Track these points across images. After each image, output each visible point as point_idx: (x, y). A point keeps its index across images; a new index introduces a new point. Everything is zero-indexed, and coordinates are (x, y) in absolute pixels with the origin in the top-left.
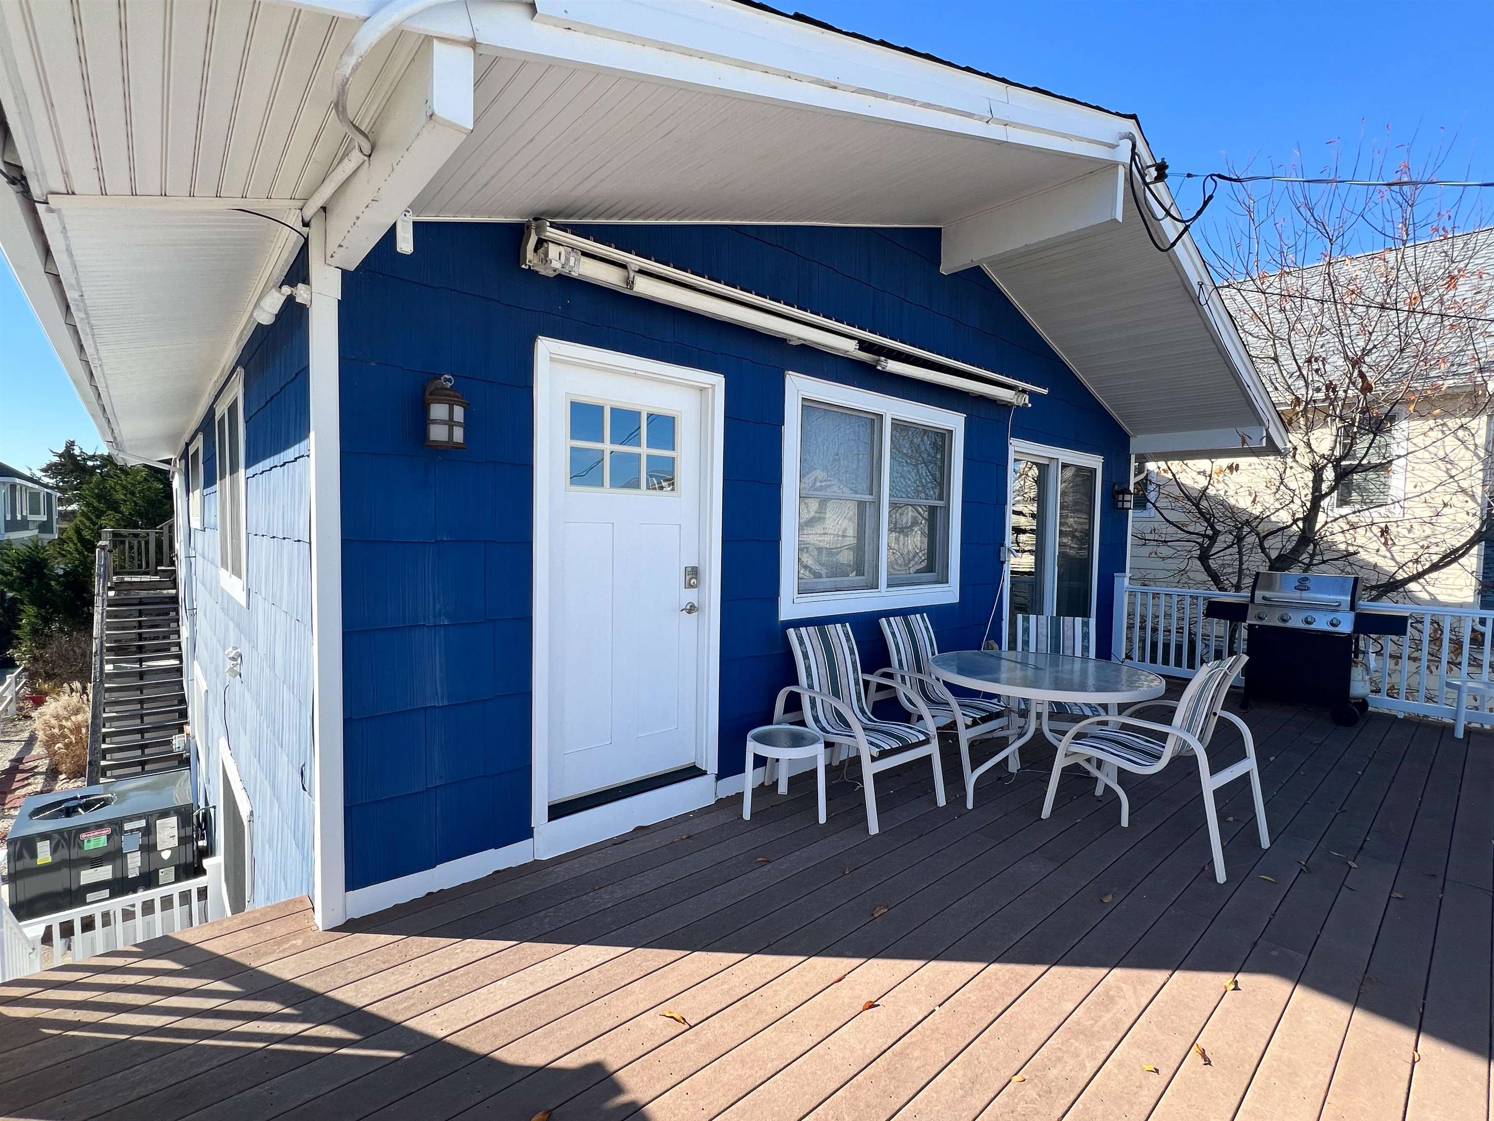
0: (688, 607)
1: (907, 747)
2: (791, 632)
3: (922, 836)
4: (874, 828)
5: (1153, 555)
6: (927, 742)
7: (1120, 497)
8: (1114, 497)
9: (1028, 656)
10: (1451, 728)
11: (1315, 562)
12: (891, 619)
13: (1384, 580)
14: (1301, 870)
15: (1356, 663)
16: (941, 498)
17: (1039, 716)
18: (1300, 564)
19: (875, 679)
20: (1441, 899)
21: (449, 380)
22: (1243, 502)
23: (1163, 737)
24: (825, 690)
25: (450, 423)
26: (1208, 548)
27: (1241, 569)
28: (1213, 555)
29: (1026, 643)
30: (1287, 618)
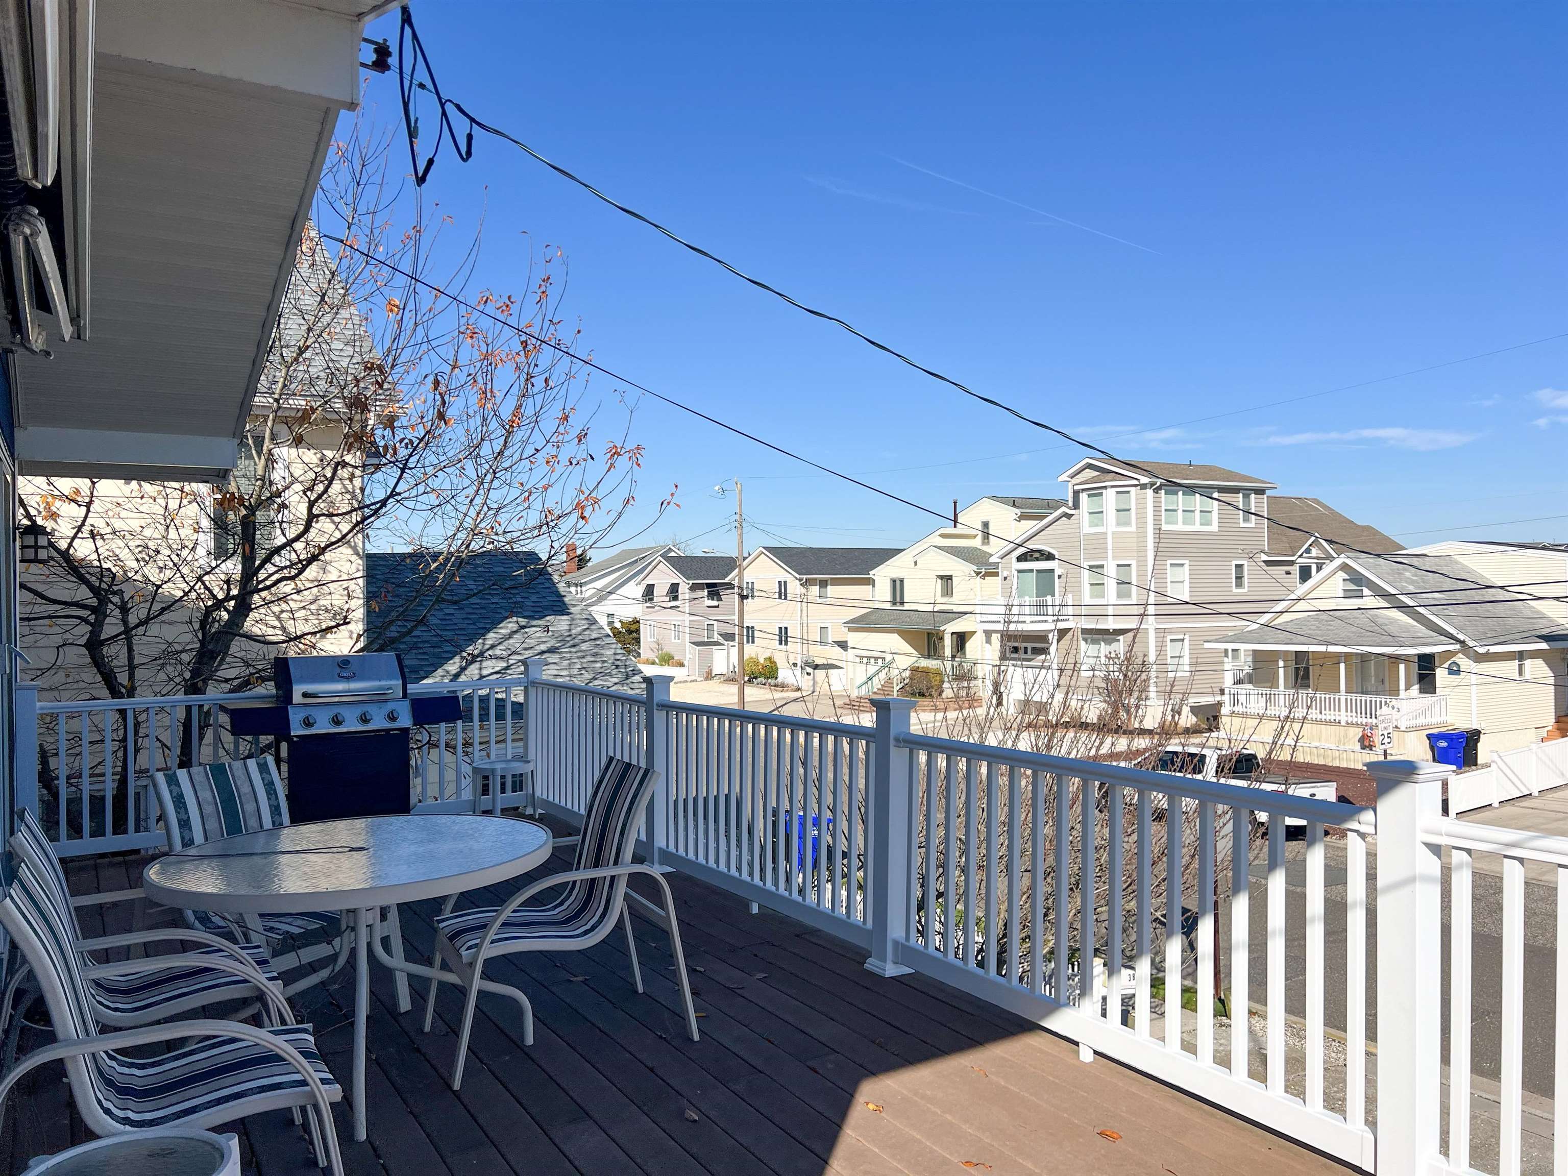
26: (97, 627)
27: (131, 657)
28: (107, 640)
29: (185, 824)
30: (340, 719)
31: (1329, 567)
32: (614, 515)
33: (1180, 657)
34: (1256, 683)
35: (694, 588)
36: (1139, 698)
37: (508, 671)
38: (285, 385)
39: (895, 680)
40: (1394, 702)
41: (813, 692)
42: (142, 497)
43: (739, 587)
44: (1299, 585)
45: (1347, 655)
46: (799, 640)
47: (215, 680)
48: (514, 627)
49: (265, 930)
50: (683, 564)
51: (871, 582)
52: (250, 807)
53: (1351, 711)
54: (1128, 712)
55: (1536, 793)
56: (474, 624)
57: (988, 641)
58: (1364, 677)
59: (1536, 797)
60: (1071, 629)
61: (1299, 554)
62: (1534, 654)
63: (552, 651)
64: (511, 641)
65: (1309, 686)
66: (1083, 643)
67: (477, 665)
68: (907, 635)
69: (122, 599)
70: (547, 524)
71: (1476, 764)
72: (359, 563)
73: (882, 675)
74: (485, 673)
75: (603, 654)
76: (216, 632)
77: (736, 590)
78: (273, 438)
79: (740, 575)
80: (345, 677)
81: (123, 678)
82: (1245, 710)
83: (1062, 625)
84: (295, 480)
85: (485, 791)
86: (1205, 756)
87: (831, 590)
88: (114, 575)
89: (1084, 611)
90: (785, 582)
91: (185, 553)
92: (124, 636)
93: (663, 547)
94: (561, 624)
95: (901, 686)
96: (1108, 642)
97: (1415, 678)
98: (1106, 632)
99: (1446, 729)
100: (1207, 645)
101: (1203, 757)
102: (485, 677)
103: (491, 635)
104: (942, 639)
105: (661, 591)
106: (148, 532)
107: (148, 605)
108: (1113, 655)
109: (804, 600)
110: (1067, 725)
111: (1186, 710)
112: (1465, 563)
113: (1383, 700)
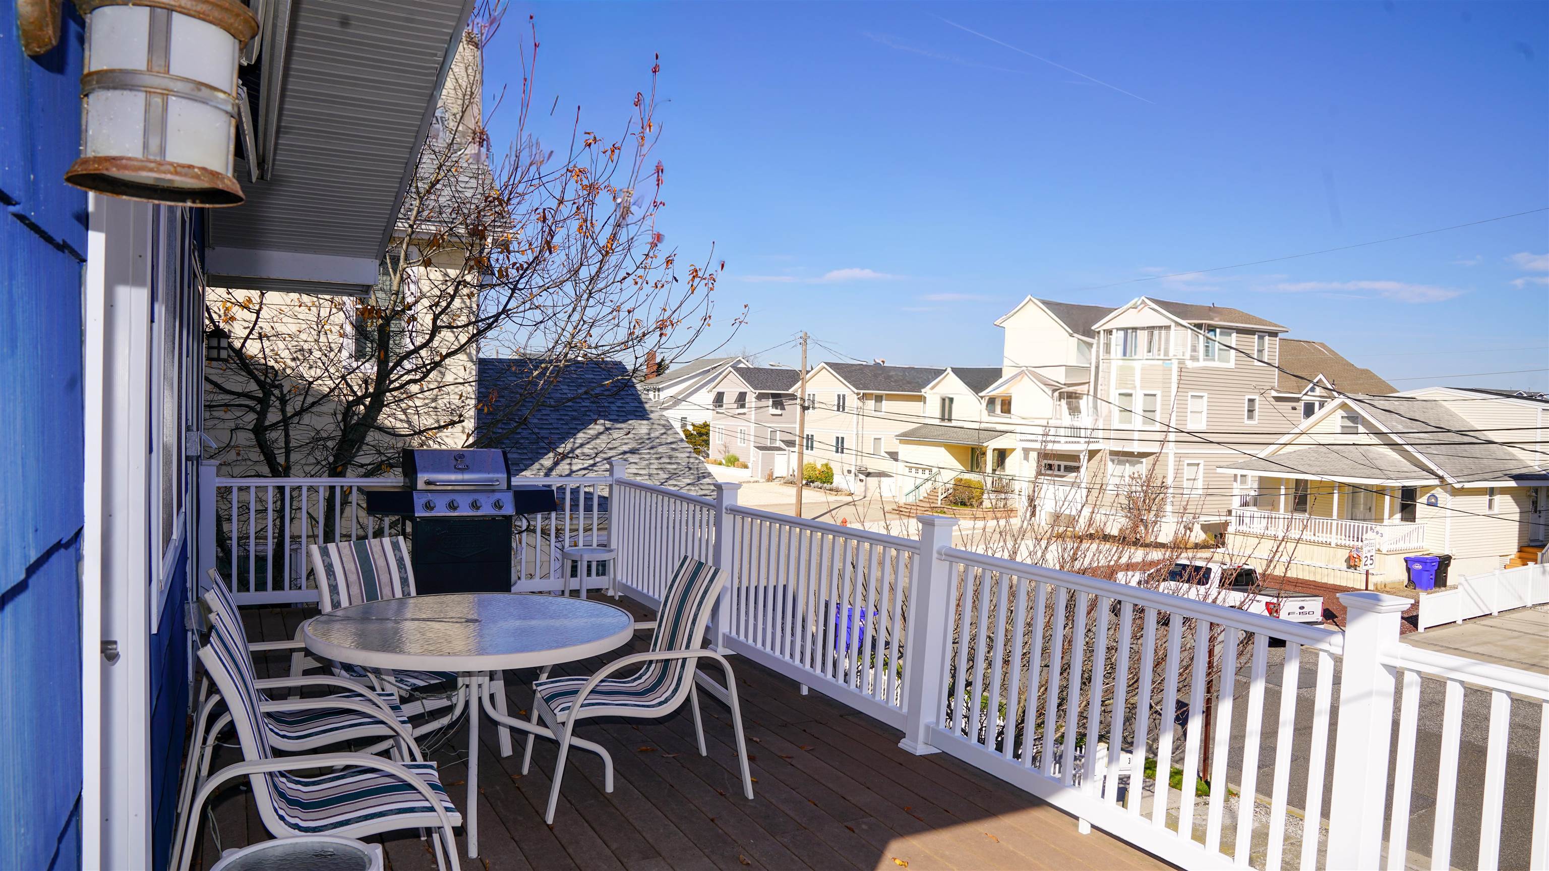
26: (262, 415)
27: (287, 442)
28: (271, 426)
29: (334, 589)
30: (456, 505)
31: (1331, 405)
32: (693, 332)
33: (1194, 480)
34: (1260, 506)
35: (760, 397)
36: (1156, 516)
37: (595, 468)
38: (418, 212)
39: (940, 490)
40: (1379, 528)
41: (865, 497)
42: (300, 306)
43: (802, 399)
44: (1303, 420)
45: (1342, 485)
46: (854, 452)
47: (353, 465)
48: (601, 429)
49: (396, 681)
50: (751, 375)
51: (922, 399)
52: (384, 578)
53: (1341, 535)
54: (1146, 527)
55: (1495, 613)
56: (566, 424)
57: (1026, 458)
58: (1354, 504)
59: (1495, 617)
60: (1100, 450)
61: (1304, 392)
62: (1504, 491)
63: (633, 452)
64: (598, 441)
65: (1306, 511)
66: (1110, 463)
67: (568, 461)
68: (953, 449)
69: (282, 392)
70: (634, 339)
71: (1445, 585)
72: (473, 369)
73: (929, 485)
74: (574, 468)
75: (677, 457)
76: (355, 424)
77: (798, 401)
78: (406, 258)
79: (803, 387)
80: (459, 469)
81: (281, 460)
82: (1248, 530)
83: (1093, 447)
84: (423, 296)
85: (574, 574)
86: (1210, 569)
87: (886, 405)
88: (277, 372)
89: (1113, 435)
90: (844, 396)
91: (332, 355)
92: (282, 424)
93: (732, 359)
94: (641, 428)
95: (944, 495)
96: (1133, 464)
97: (1398, 507)
98: (1131, 454)
99: (1421, 553)
100: (1219, 470)
101: (1209, 570)
102: (574, 472)
103: (580, 435)
104: (984, 454)
105: (730, 399)
106: (303, 336)
107: (301, 398)
108: (1136, 475)
109: (860, 414)
110: (1091, 537)
111: (1197, 528)
112: (1448, 406)
113: (1369, 526)
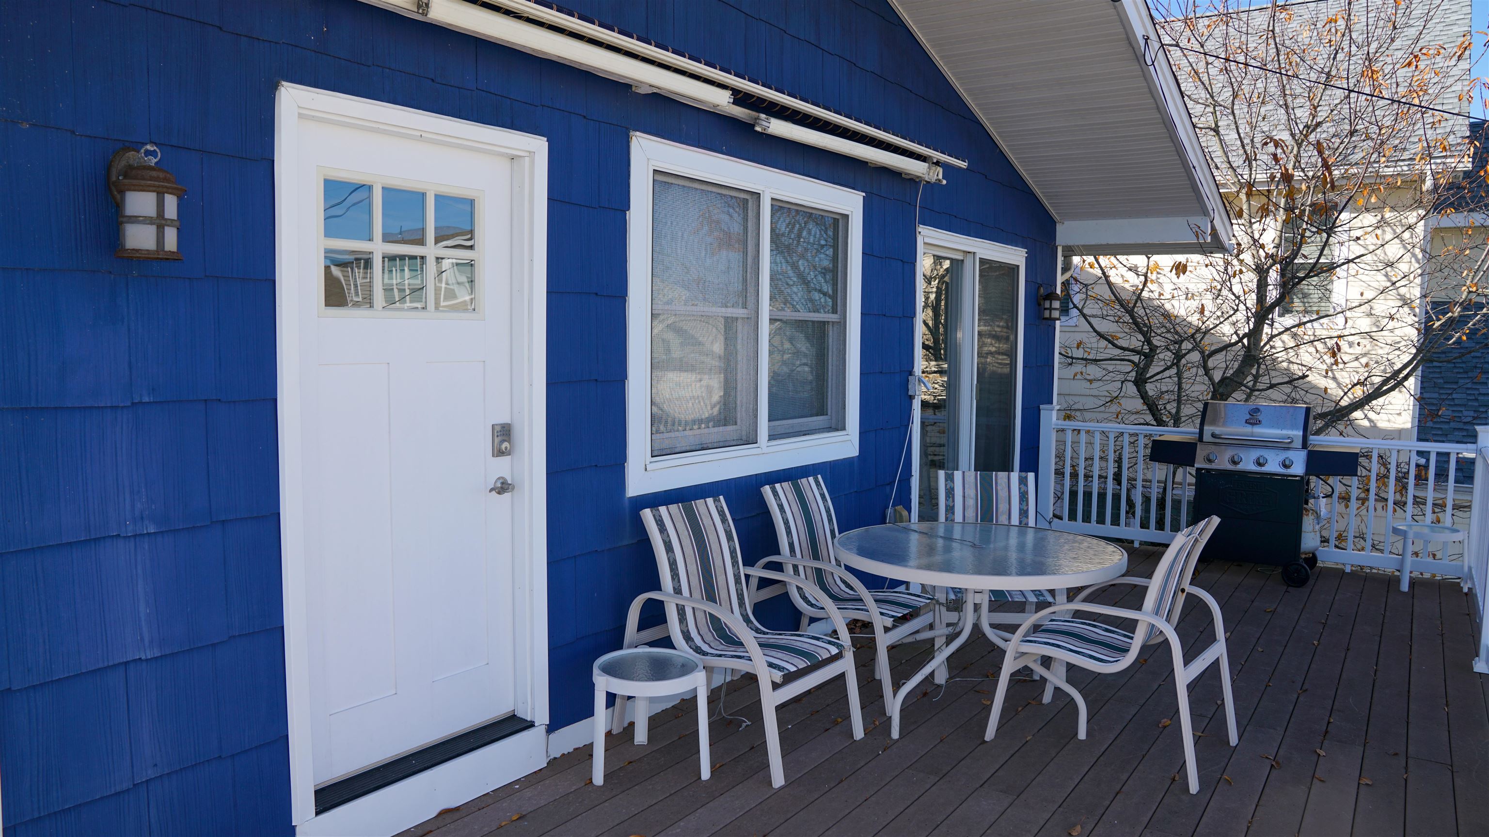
0: (499, 485)
1: (817, 665)
2: (647, 515)
3: (842, 781)
4: (778, 779)
5: (1079, 376)
6: (838, 656)
7: (1047, 304)
8: (1039, 305)
9: (953, 527)
10: (1398, 580)
11: (1260, 386)
12: (778, 486)
13: (1329, 407)
14: (1272, 765)
15: (1307, 510)
16: (834, 311)
17: (977, 608)
18: (1243, 388)
19: (757, 572)
20: (1406, 780)
21: (153, 153)
22: (1181, 308)
23: (1130, 626)
24: (697, 594)
25: (160, 222)
26: (1144, 368)
28: (1149, 378)
30: (1238, 459)
80: (1250, 424)
